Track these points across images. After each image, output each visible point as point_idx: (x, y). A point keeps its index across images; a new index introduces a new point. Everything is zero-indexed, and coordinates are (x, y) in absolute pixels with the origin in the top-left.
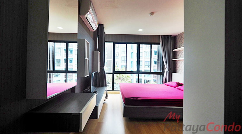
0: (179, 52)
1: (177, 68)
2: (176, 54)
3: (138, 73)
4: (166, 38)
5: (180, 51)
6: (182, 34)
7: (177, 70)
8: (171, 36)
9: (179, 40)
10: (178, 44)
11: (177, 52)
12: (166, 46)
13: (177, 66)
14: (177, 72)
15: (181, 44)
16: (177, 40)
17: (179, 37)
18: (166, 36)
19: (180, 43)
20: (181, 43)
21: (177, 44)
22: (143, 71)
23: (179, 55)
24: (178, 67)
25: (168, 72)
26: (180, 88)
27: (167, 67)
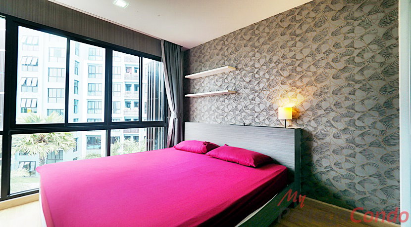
0: (195, 81)
1: (191, 113)
2: (190, 86)
3: (108, 125)
4: (172, 50)
5: (198, 80)
6: (203, 47)
7: (192, 117)
8: (181, 47)
9: (195, 58)
10: (194, 65)
11: (191, 81)
12: (173, 67)
13: (192, 109)
14: (191, 120)
15: (200, 67)
16: (191, 58)
17: (196, 52)
18: (173, 44)
19: (198, 63)
20: (200, 65)
21: (191, 66)
22: (121, 121)
23: (195, 88)
24: (194, 111)
25: (177, 120)
26: (217, 154)
27: (174, 111)
